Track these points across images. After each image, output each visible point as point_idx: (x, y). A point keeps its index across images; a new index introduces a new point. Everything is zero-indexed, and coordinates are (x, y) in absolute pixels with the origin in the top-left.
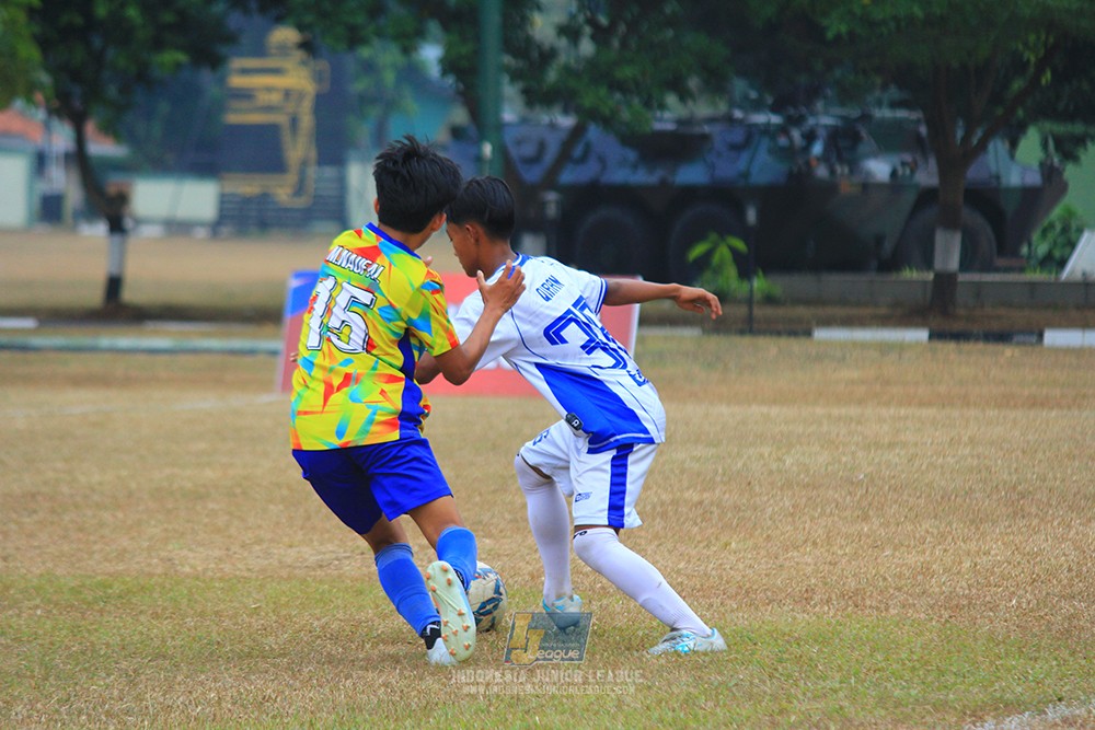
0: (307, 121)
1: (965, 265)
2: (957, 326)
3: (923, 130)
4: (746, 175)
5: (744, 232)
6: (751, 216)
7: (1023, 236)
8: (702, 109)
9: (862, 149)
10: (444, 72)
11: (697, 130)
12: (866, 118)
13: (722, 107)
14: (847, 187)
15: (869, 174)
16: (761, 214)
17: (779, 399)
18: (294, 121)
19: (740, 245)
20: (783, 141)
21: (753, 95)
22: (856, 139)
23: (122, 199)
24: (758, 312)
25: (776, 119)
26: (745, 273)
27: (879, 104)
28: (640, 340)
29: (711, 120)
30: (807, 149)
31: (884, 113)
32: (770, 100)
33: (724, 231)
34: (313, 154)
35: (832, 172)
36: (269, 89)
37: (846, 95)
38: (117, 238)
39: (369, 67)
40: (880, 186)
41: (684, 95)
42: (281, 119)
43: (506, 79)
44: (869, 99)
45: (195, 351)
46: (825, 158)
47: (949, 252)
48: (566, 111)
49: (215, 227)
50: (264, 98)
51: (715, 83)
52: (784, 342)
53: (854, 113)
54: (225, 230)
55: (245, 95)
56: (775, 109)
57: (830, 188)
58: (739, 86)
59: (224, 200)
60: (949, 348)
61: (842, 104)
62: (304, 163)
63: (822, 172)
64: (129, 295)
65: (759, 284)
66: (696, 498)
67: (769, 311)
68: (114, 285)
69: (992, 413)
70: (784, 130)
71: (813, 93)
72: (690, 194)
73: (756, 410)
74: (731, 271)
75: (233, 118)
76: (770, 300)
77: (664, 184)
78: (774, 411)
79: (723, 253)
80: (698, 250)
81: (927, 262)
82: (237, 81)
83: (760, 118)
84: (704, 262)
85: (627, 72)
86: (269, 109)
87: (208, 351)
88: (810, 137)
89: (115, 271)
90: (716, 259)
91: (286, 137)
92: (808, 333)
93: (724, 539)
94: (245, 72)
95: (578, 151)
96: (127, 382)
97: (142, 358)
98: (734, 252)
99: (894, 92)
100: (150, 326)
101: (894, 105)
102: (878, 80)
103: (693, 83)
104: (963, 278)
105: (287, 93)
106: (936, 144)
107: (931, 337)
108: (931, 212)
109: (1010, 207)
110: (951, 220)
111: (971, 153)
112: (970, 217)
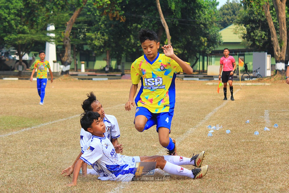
1: (23, 69)
2: (21, 78)
3: (17, 52)
7: (30, 66)
12: (9, 51)
14: (7, 60)
22: (8, 53)
27: (11, 49)
30: (2, 55)
40: (12, 60)
46: (4, 56)
47: (20, 68)
57: (5, 60)
60: (21, 81)
61: (6, 49)
63: (4, 58)
69: (26, 89)
71: (3, 47)
81: (18, 69)
88: (2, 53)
92: (2, 79)
99: (13, 48)
102: (11, 46)
104: (23, 71)
106: (18, 54)
107: (19, 79)
108: (18, 63)
109: (28, 62)
110: (21, 64)
111: (23, 55)
112: (23, 63)
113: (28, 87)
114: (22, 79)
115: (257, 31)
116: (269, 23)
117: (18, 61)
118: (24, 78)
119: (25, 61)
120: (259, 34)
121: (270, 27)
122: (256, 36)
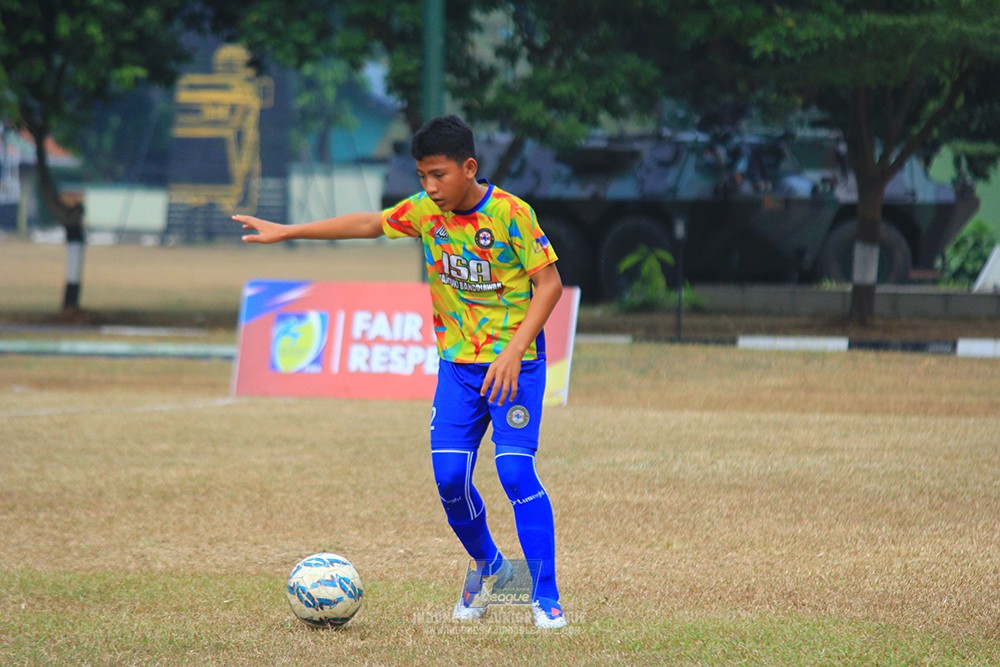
0: (252, 135)
1: (883, 277)
2: (876, 336)
3: (843, 148)
4: (674, 190)
5: (673, 246)
6: (680, 230)
7: (937, 249)
8: (632, 127)
9: (785, 165)
10: (389, 90)
11: (627, 147)
12: (788, 136)
13: (650, 126)
14: (771, 202)
15: (791, 190)
16: (689, 228)
17: (709, 405)
18: (240, 135)
19: (667, 257)
20: (709, 157)
21: (681, 113)
22: (778, 155)
23: (79, 209)
24: (685, 321)
25: (703, 138)
26: (673, 284)
27: (801, 123)
28: (577, 348)
29: (641, 138)
30: (731, 166)
31: (805, 133)
32: (697, 119)
33: (653, 244)
34: (257, 167)
35: (756, 188)
36: (216, 105)
37: (769, 113)
38: (75, 247)
39: (311, 84)
40: (801, 202)
41: (617, 113)
42: (228, 133)
43: (447, 97)
44: (792, 119)
45: (153, 356)
46: (749, 175)
47: (866, 265)
48: (503, 128)
49: (164, 235)
50: (210, 113)
51: (645, 101)
52: (711, 351)
53: (778, 132)
54: (173, 239)
55: (193, 109)
56: (702, 127)
57: (754, 205)
58: (668, 105)
59: (171, 210)
60: (869, 357)
61: (765, 123)
62: (249, 175)
63: (746, 188)
64: (87, 300)
65: (687, 294)
66: (636, 499)
67: (695, 320)
68: (72, 291)
69: (914, 420)
70: (710, 147)
71: (740, 112)
72: (620, 208)
73: (688, 415)
74: (660, 282)
75: (181, 132)
76: (697, 309)
77: (595, 199)
78: (706, 416)
79: (652, 266)
80: (628, 262)
81: (846, 274)
82: (184, 96)
83: (688, 136)
84: (634, 273)
85: (562, 89)
86: (215, 123)
87: (165, 356)
88: (735, 155)
89: (73, 278)
90: (645, 269)
91: (232, 149)
92: (733, 342)
93: (666, 539)
94: (192, 87)
95: (514, 167)
96: (86, 385)
97: (102, 362)
98: (663, 264)
99: (815, 113)
100: (107, 330)
101: (815, 124)
102: (799, 101)
103: (624, 101)
104: (882, 289)
105: (233, 108)
106: (855, 161)
107: (851, 346)
108: (849, 228)
109: (925, 222)
110: (869, 236)
111: (889, 171)
112: (887, 231)
113: (924, 409)
114: (877, 346)
117: (847, 212)
118: (894, 338)
119: (901, 214)
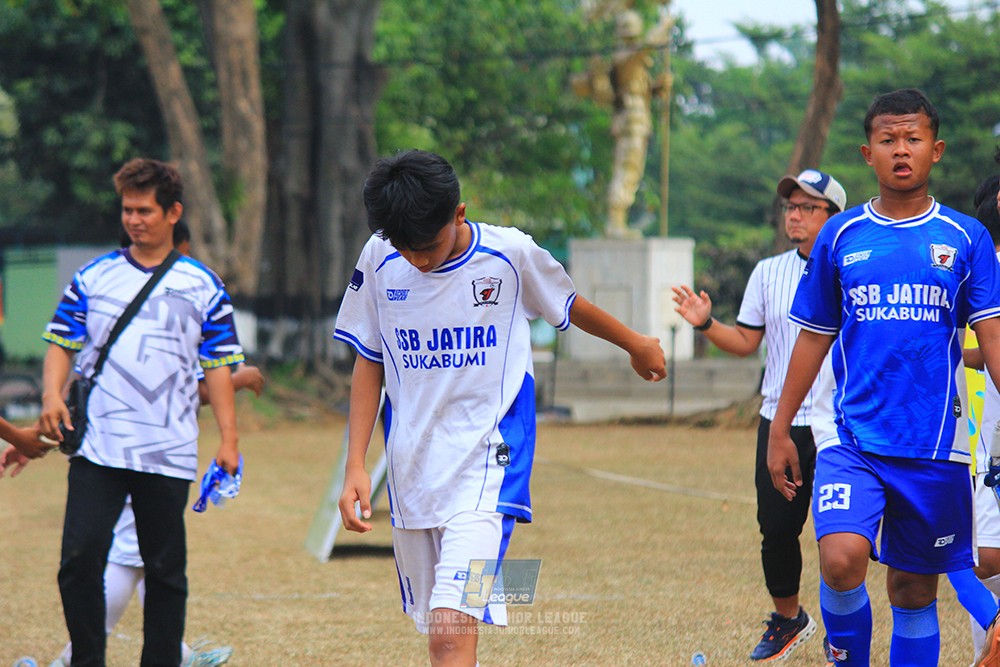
115: (84, 120)
116: (157, 72)
120: (96, 139)
121: (162, 93)
122: (79, 146)
